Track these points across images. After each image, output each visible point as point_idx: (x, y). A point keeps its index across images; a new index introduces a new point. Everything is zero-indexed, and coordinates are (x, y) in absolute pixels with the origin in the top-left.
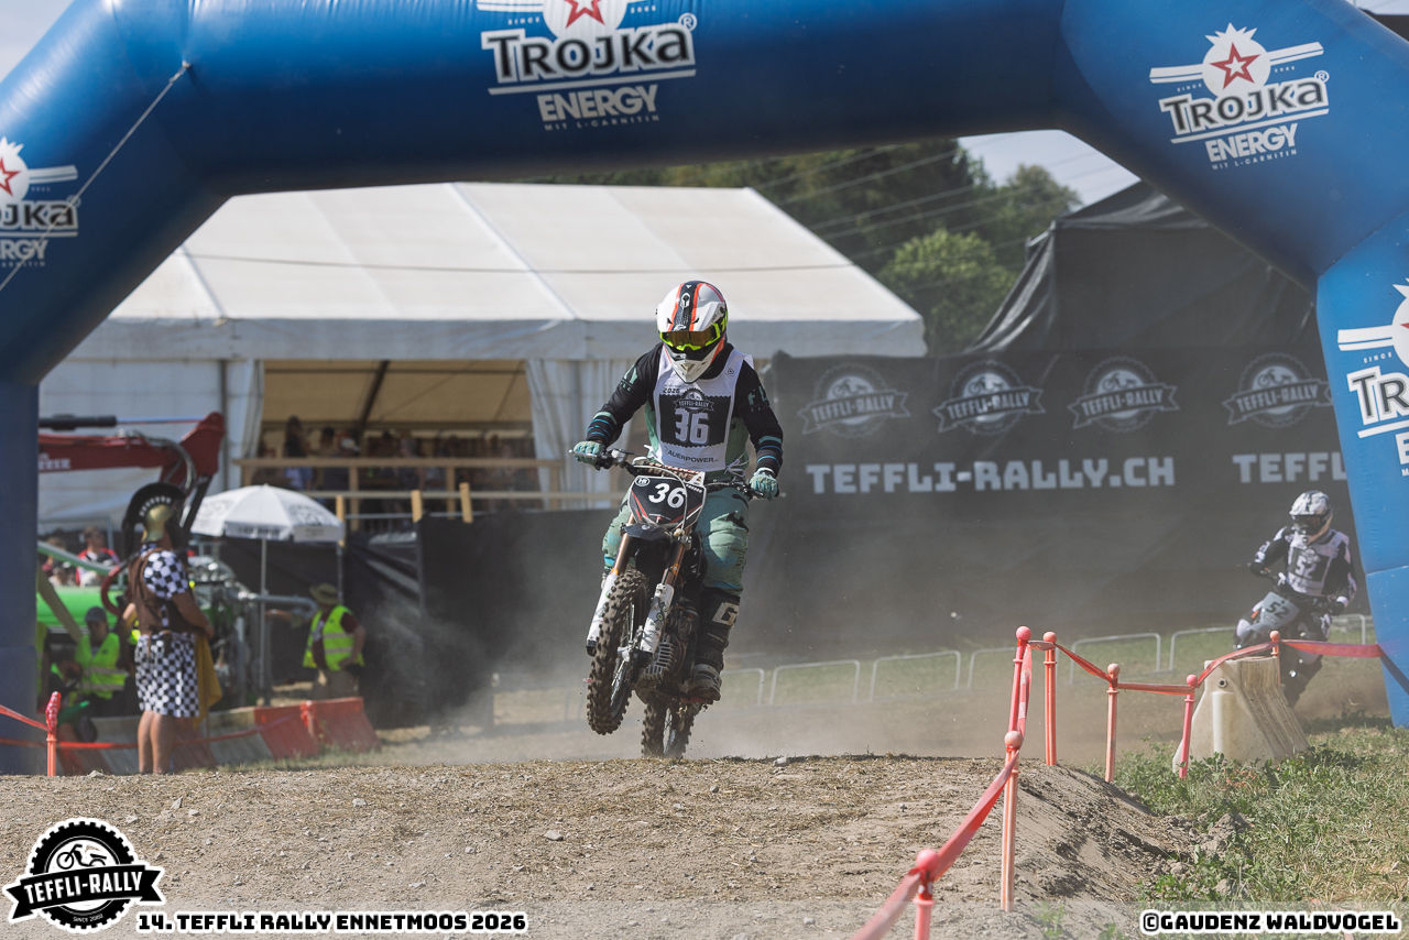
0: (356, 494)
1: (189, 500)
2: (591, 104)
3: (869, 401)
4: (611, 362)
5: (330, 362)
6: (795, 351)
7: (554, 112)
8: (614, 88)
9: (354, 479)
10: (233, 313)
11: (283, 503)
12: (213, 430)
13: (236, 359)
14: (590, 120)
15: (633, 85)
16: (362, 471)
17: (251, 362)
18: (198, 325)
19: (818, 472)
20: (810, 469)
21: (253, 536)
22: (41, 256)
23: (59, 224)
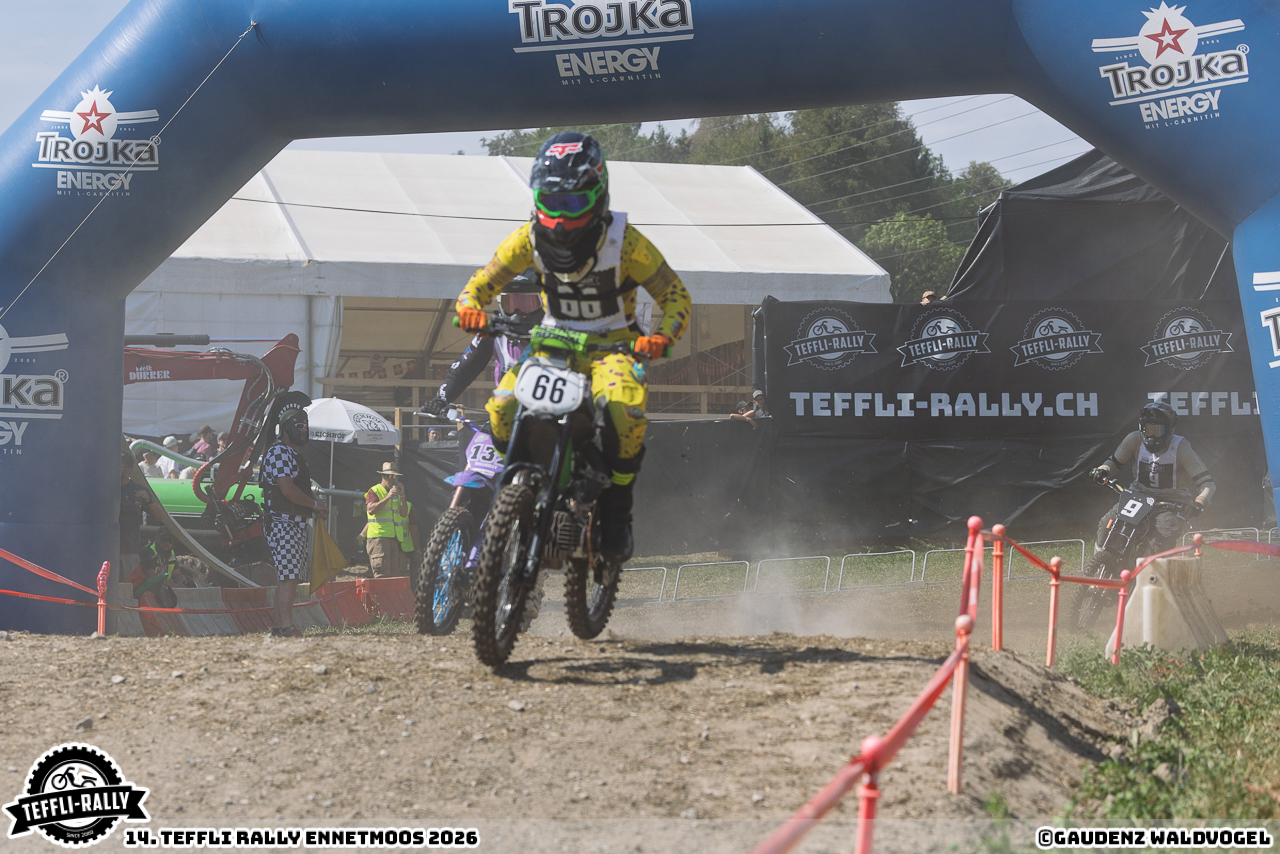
2: (602, 62)
3: (843, 340)
5: (398, 299)
7: (570, 69)
8: (621, 49)
10: (319, 257)
11: (350, 412)
12: (289, 349)
13: (321, 295)
14: (601, 76)
15: (638, 47)
16: (422, 390)
17: (333, 298)
18: (289, 266)
19: (800, 398)
20: (793, 395)
21: (323, 439)
22: (127, 187)
23: (141, 160)
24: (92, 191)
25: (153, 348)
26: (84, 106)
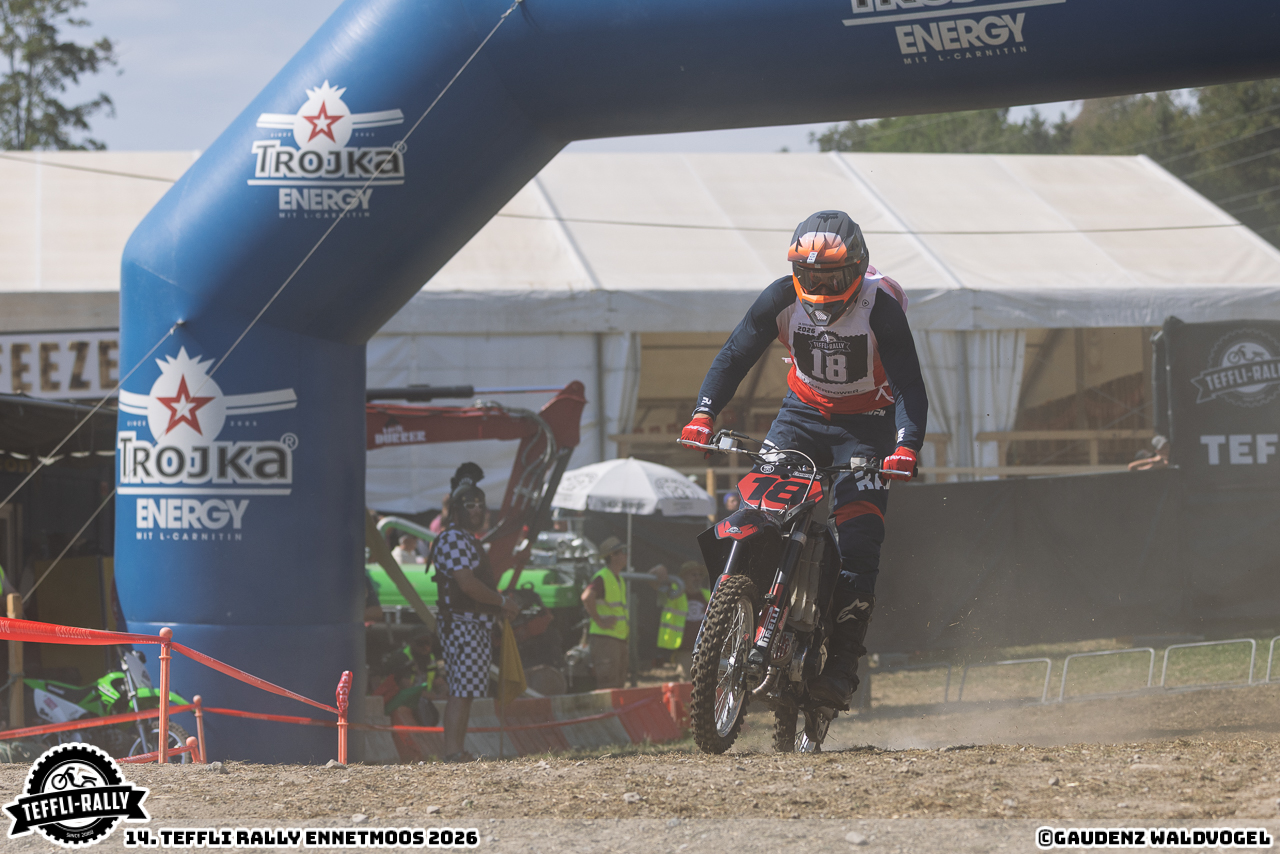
2: (953, 34)
3: (1265, 368)
4: (1000, 332)
7: (913, 45)
8: (979, 16)
10: (609, 285)
11: (649, 475)
13: (613, 332)
14: (952, 52)
15: (999, 14)
17: (627, 335)
19: (1212, 442)
20: (1205, 440)
21: (618, 510)
22: (365, 205)
23: (383, 172)
24: (322, 212)
25: (404, 403)
26: (310, 108)
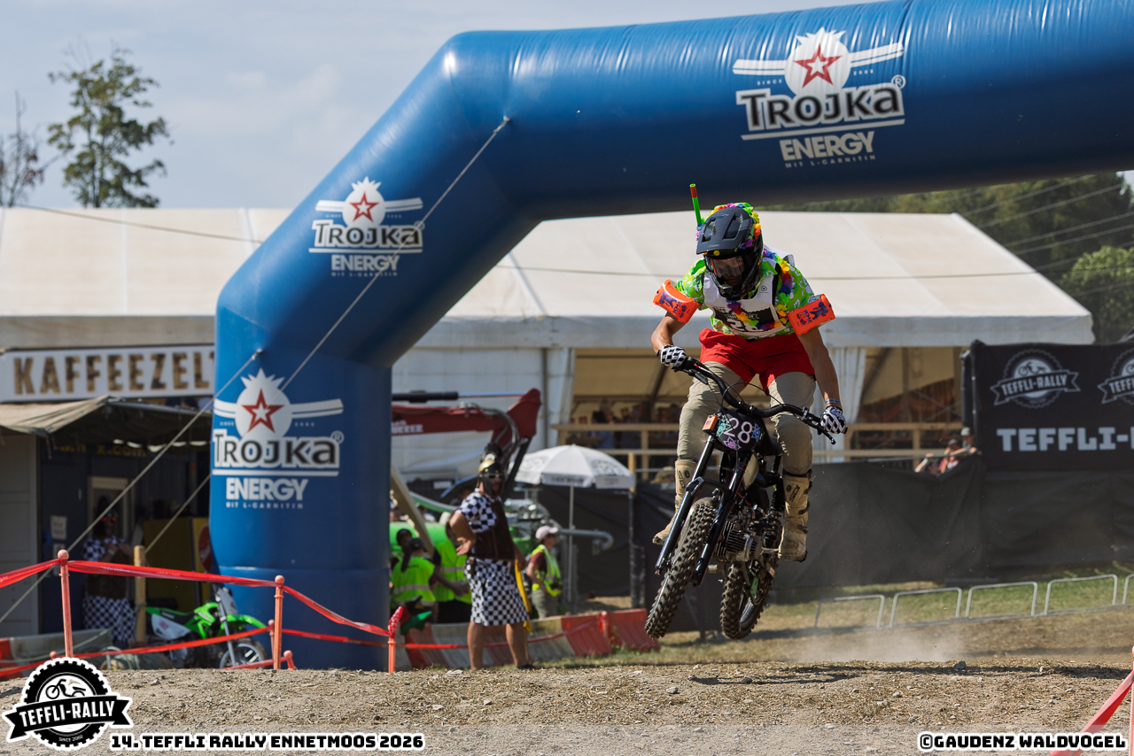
0: (646, 452)
1: (513, 457)
2: (822, 147)
3: (1047, 379)
4: (846, 349)
5: (627, 349)
6: (989, 340)
7: (793, 153)
8: (840, 134)
9: (645, 440)
10: (553, 312)
11: (587, 458)
12: (532, 403)
13: (555, 347)
14: (821, 159)
15: (855, 132)
16: (652, 434)
17: (566, 351)
18: (526, 322)
19: (1006, 434)
20: (1000, 432)
21: (564, 484)
22: (394, 268)
23: (408, 243)
24: (363, 272)
25: (406, 404)
26: (355, 197)
